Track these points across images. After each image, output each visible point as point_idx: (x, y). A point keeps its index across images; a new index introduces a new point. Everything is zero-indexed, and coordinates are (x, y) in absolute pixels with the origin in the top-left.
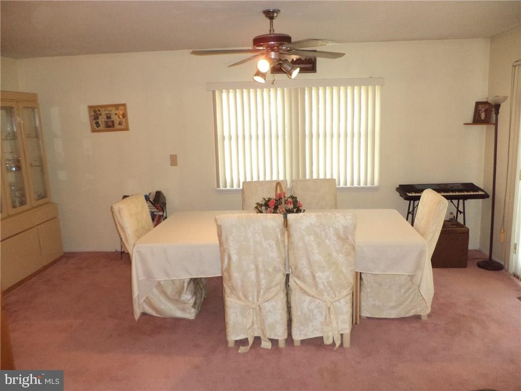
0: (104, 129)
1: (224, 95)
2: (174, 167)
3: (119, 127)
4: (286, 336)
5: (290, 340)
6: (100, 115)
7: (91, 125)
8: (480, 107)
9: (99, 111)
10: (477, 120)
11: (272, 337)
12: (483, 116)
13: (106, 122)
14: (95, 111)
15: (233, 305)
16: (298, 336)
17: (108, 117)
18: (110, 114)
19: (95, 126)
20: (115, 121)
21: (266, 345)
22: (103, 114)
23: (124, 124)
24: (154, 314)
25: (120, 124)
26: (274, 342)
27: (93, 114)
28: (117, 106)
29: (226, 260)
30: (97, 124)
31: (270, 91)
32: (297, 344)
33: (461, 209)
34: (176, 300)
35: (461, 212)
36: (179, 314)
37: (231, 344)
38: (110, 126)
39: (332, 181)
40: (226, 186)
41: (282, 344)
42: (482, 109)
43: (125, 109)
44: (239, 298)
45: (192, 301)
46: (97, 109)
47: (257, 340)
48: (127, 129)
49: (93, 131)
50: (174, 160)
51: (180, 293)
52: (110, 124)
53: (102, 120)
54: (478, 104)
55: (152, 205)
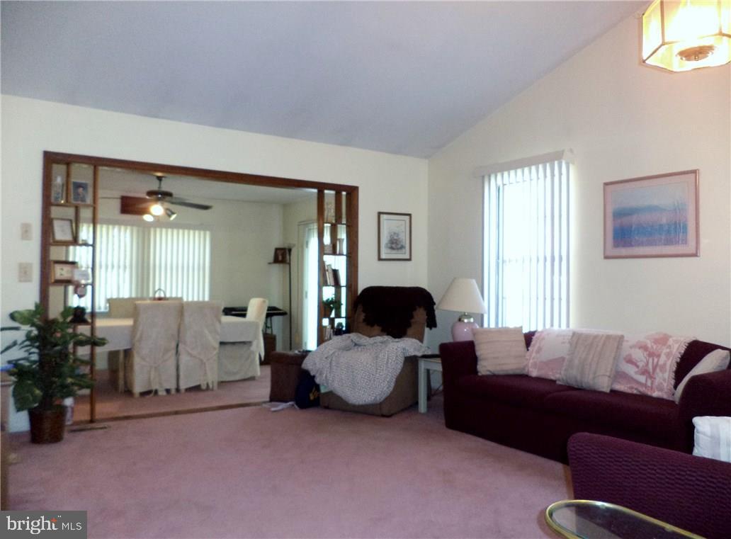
4: (175, 387)
5: (178, 390)
8: (278, 251)
10: (276, 261)
11: (166, 388)
12: (280, 258)
16: (183, 386)
21: (163, 393)
26: (168, 391)
32: (183, 391)
33: (269, 325)
35: (269, 328)
37: (137, 395)
39: (181, 299)
41: (173, 392)
42: (279, 252)
44: (144, 361)
54: (277, 250)
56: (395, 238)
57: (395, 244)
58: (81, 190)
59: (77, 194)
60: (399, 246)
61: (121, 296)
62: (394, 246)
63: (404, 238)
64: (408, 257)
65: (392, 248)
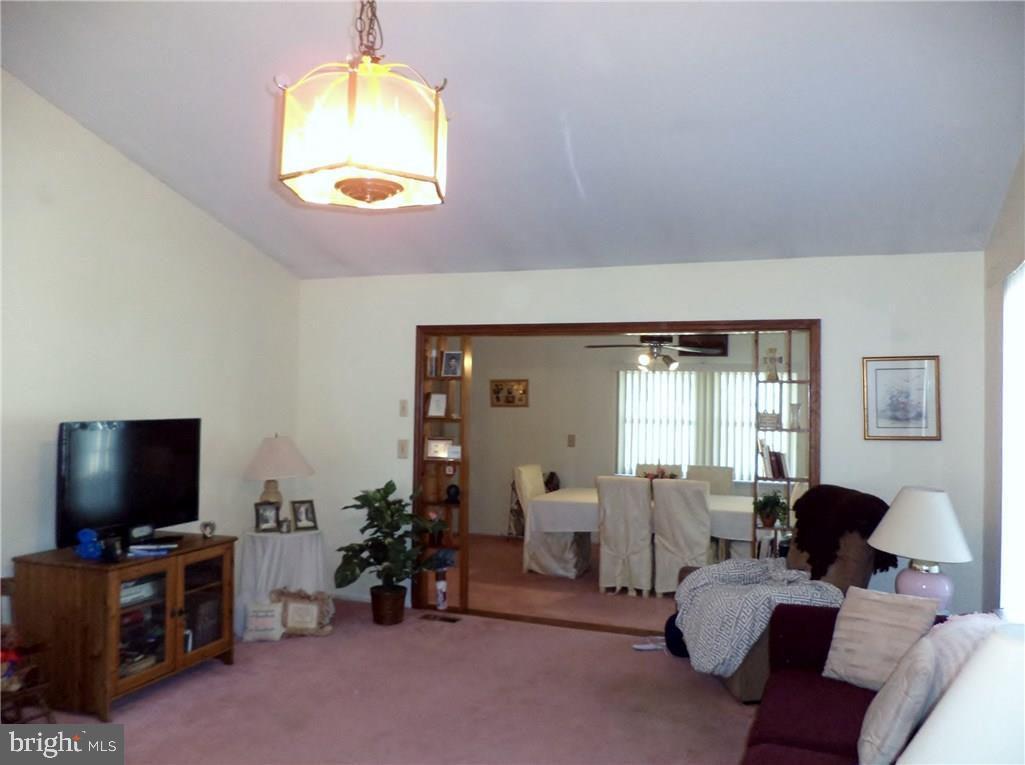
1: (629, 375)
2: (571, 449)
3: (520, 403)
4: (649, 588)
5: (652, 592)
6: (502, 390)
7: (492, 398)
9: (501, 385)
11: (638, 587)
13: (507, 397)
14: (497, 385)
15: (606, 556)
16: (660, 590)
17: (510, 393)
19: (495, 400)
21: (632, 593)
23: (524, 400)
24: (540, 572)
26: (639, 592)
27: (494, 387)
28: (519, 382)
29: (602, 513)
30: (498, 399)
31: (683, 375)
32: (659, 596)
34: (560, 559)
36: (561, 572)
37: (602, 590)
38: (510, 401)
40: (624, 473)
41: (645, 594)
43: (527, 386)
44: (611, 550)
45: (574, 561)
46: (499, 383)
47: (624, 590)
49: (493, 405)
50: (571, 441)
51: (563, 552)
53: (503, 395)
56: (904, 400)
57: (900, 411)
58: (453, 362)
59: (448, 366)
60: (912, 414)
61: (649, 463)
62: (899, 414)
63: (925, 399)
64: (933, 433)
65: (895, 419)
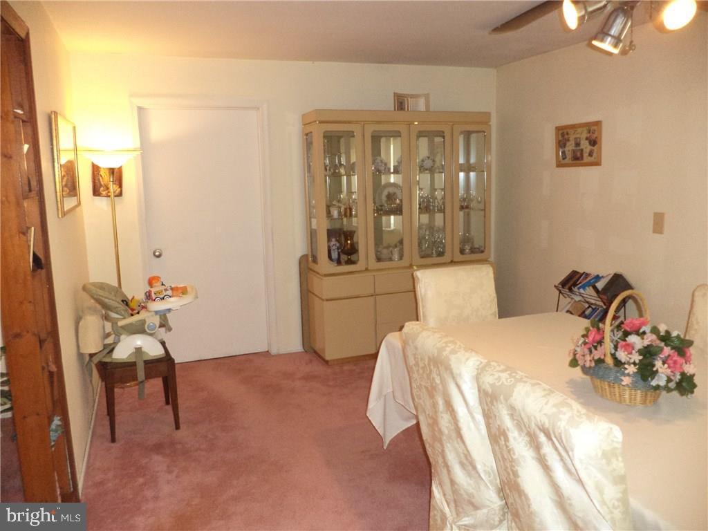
0: (570, 162)
2: (657, 235)
3: (589, 159)
6: (568, 140)
7: (557, 156)
9: (567, 134)
13: (574, 152)
14: (563, 135)
17: (577, 144)
18: (580, 138)
19: (561, 157)
20: (584, 150)
22: (571, 139)
23: (595, 154)
25: (591, 154)
27: (560, 138)
30: (563, 154)
38: (578, 157)
46: (565, 131)
48: (597, 163)
49: (558, 165)
50: (658, 223)
52: (579, 155)
53: (570, 148)
55: (596, 295)
